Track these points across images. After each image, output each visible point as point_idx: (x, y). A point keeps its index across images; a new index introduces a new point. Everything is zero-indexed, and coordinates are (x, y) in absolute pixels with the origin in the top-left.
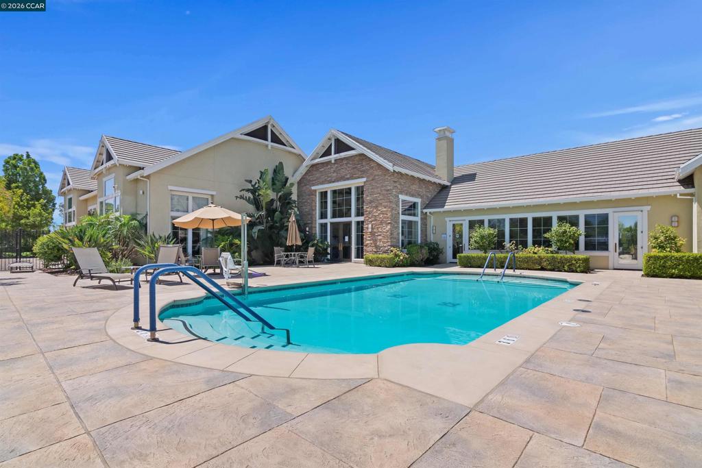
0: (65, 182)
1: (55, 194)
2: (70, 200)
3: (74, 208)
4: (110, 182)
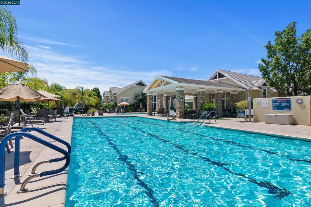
0: (104, 94)
1: (102, 96)
2: (105, 98)
3: (106, 100)
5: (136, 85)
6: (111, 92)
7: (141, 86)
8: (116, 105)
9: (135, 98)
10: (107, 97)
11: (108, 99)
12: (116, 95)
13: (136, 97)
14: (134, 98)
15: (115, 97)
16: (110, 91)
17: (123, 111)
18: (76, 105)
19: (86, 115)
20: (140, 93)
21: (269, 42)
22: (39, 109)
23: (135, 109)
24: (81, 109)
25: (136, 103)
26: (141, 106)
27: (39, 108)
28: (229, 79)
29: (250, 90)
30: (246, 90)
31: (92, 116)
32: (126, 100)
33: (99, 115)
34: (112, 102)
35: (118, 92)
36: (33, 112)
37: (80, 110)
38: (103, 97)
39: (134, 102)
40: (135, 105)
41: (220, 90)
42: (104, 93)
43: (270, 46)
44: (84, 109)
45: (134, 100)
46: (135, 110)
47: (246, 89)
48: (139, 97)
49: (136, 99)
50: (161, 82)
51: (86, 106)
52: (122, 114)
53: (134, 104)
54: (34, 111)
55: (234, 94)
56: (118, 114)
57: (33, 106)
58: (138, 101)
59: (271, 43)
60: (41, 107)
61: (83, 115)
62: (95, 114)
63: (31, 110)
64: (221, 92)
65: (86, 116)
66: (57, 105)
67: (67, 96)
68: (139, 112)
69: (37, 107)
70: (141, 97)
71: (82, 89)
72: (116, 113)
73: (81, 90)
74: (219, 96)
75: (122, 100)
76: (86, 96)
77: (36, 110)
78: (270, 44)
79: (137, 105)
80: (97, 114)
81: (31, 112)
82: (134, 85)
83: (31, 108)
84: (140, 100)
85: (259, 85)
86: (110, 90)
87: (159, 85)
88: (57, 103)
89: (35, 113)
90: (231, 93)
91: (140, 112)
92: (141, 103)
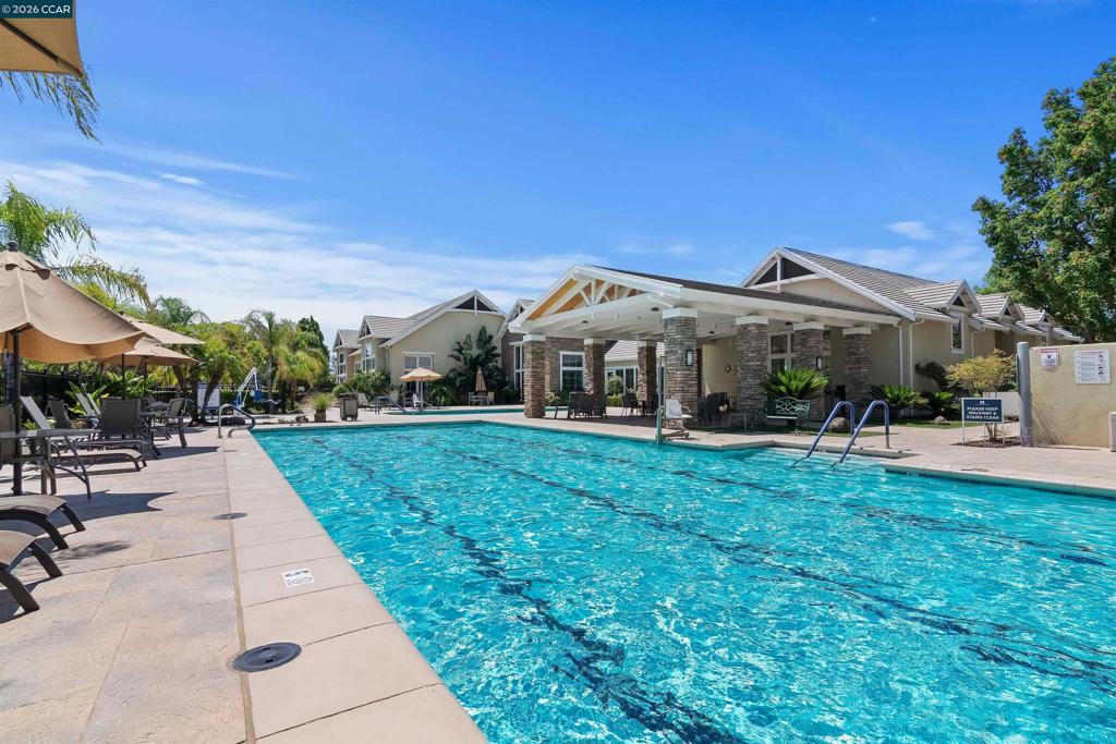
0: (338, 342)
1: (330, 349)
2: (342, 356)
3: (345, 363)
4: (369, 348)
5: (459, 307)
6: (369, 333)
7: (476, 311)
8: (388, 379)
9: (456, 353)
10: (346, 354)
11: (353, 357)
12: (388, 344)
13: (460, 350)
14: (452, 356)
15: (383, 353)
16: (366, 330)
17: (422, 402)
18: (248, 379)
19: (293, 417)
20: (474, 337)
21: (1018, 135)
22: (106, 396)
23: (457, 395)
24: (265, 396)
25: (460, 374)
26: (480, 385)
27: (104, 392)
28: (827, 280)
29: (917, 320)
30: (899, 319)
31: (317, 420)
32: (425, 363)
33: (344, 419)
34: (373, 371)
35: (395, 335)
36: (82, 407)
37: (262, 401)
38: (335, 354)
39: (453, 370)
40: (458, 380)
41: (811, 319)
42: (338, 338)
43: (1022, 151)
44: (275, 397)
45: (453, 363)
46: (456, 400)
47: (899, 316)
48: (470, 349)
49: (458, 359)
50: (588, 289)
51: (283, 384)
52: (417, 414)
53: (451, 375)
54: (89, 404)
55: (859, 335)
56: (405, 413)
57: (79, 386)
58: (466, 363)
59: (1025, 137)
60: (115, 389)
61: (282, 417)
62: (327, 412)
63: (72, 402)
64: (819, 326)
65: (292, 422)
66: (181, 381)
67: (216, 345)
68: (471, 404)
69: (97, 387)
70: (475, 352)
71: (270, 317)
72: (397, 410)
73: (266, 325)
74: (812, 341)
75: (411, 364)
76: (283, 348)
77: (95, 399)
78: (1024, 143)
79: (464, 378)
80: (334, 415)
81: (72, 410)
82: (450, 309)
83: (70, 393)
84: (474, 363)
85: (943, 303)
86: (365, 325)
87: (576, 302)
88: (178, 372)
89: (91, 412)
90: (845, 332)
91: (477, 404)
92: (479, 372)
